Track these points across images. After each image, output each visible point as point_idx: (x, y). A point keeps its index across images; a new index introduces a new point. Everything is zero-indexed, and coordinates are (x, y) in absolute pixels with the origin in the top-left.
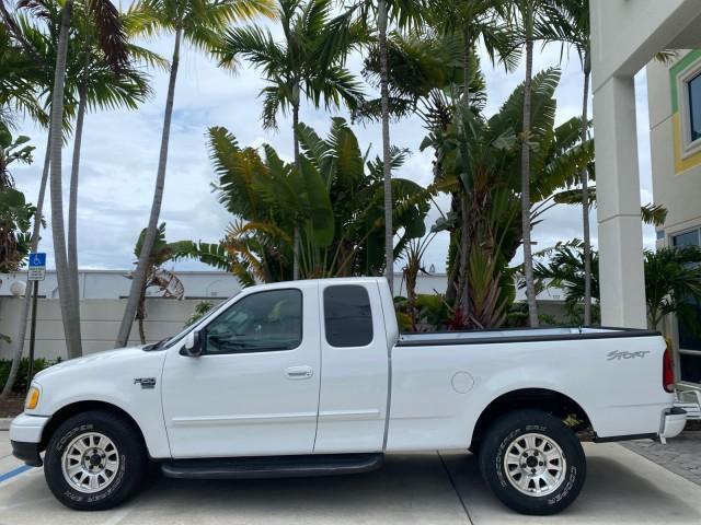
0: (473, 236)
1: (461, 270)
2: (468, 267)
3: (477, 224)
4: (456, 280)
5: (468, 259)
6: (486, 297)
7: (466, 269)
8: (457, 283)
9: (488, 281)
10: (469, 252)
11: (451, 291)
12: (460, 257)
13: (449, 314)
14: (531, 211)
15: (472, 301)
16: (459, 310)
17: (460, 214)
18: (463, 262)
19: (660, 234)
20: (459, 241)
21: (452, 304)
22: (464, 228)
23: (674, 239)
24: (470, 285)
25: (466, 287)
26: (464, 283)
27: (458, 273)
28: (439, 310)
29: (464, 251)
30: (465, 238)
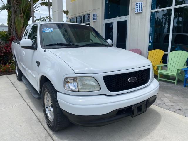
0: (15, 12)
1: (12, 24)
2: (15, 23)
3: (16, 8)
4: (11, 27)
5: (14, 20)
6: (22, 32)
7: (14, 23)
8: (11, 28)
9: (21, 28)
10: (15, 17)
11: (10, 31)
12: (11, 19)
13: (9, 38)
14: (34, 7)
15: (17, 33)
16: (12, 36)
17: (10, 4)
18: (13, 21)
19: (67, 18)
20: (11, 14)
21: (10, 34)
22: (12, 9)
23: (70, 19)
24: (16, 29)
25: (14, 29)
26: (14, 28)
27: (11, 24)
28: (5, 36)
29: (13, 17)
30: (13, 13)
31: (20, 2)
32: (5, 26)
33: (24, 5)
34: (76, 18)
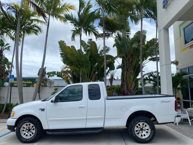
0: (127, 70)
1: (125, 79)
2: (126, 78)
3: (128, 66)
4: (123, 81)
6: (131, 86)
8: (124, 82)
9: (131, 82)
10: (127, 74)
11: (122, 84)
12: (124, 75)
13: (121, 91)
14: (143, 63)
15: (127, 87)
16: (124, 90)
17: (124, 64)
18: (125, 77)
19: (177, 69)
20: (124, 71)
21: (122, 88)
22: (125, 67)
23: (181, 70)
24: (127, 83)
27: (124, 80)
28: (119, 90)
29: (125, 74)
30: (125, 70)
31: (131, 61)
32: (119, 80)
33: (135, 63)
34: (188, 68)
